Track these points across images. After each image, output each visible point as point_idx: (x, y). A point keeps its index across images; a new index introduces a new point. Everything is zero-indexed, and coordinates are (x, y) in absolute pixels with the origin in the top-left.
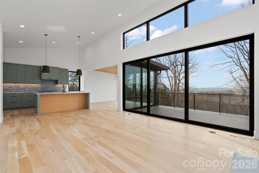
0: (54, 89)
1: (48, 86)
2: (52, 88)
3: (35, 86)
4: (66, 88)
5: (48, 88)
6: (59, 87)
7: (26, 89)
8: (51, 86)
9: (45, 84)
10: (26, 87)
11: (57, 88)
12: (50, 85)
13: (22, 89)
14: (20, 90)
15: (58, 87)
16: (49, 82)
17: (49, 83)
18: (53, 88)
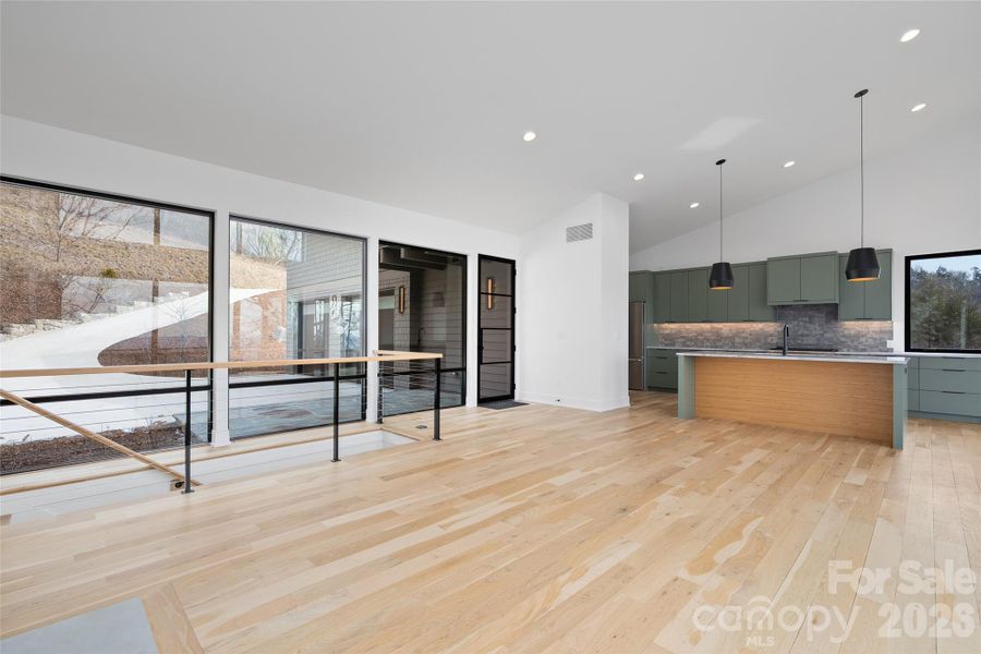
0: (830, 339)
1: (806, 328)
2: (822, 335)
3: (762, 329)
4: (891, 338)
5: (807, 335)
6: (852, 332)
7: (737, 340)
8: (815, 330)
9: (796, 323)
10: (737, 334)
11: (844, 336)
12: (811, 326)
13: (727, 338)
14: (720, 341)
15: (846, 332)
16: (810, 313)
17: (811, 317)
18: (827, 335)
